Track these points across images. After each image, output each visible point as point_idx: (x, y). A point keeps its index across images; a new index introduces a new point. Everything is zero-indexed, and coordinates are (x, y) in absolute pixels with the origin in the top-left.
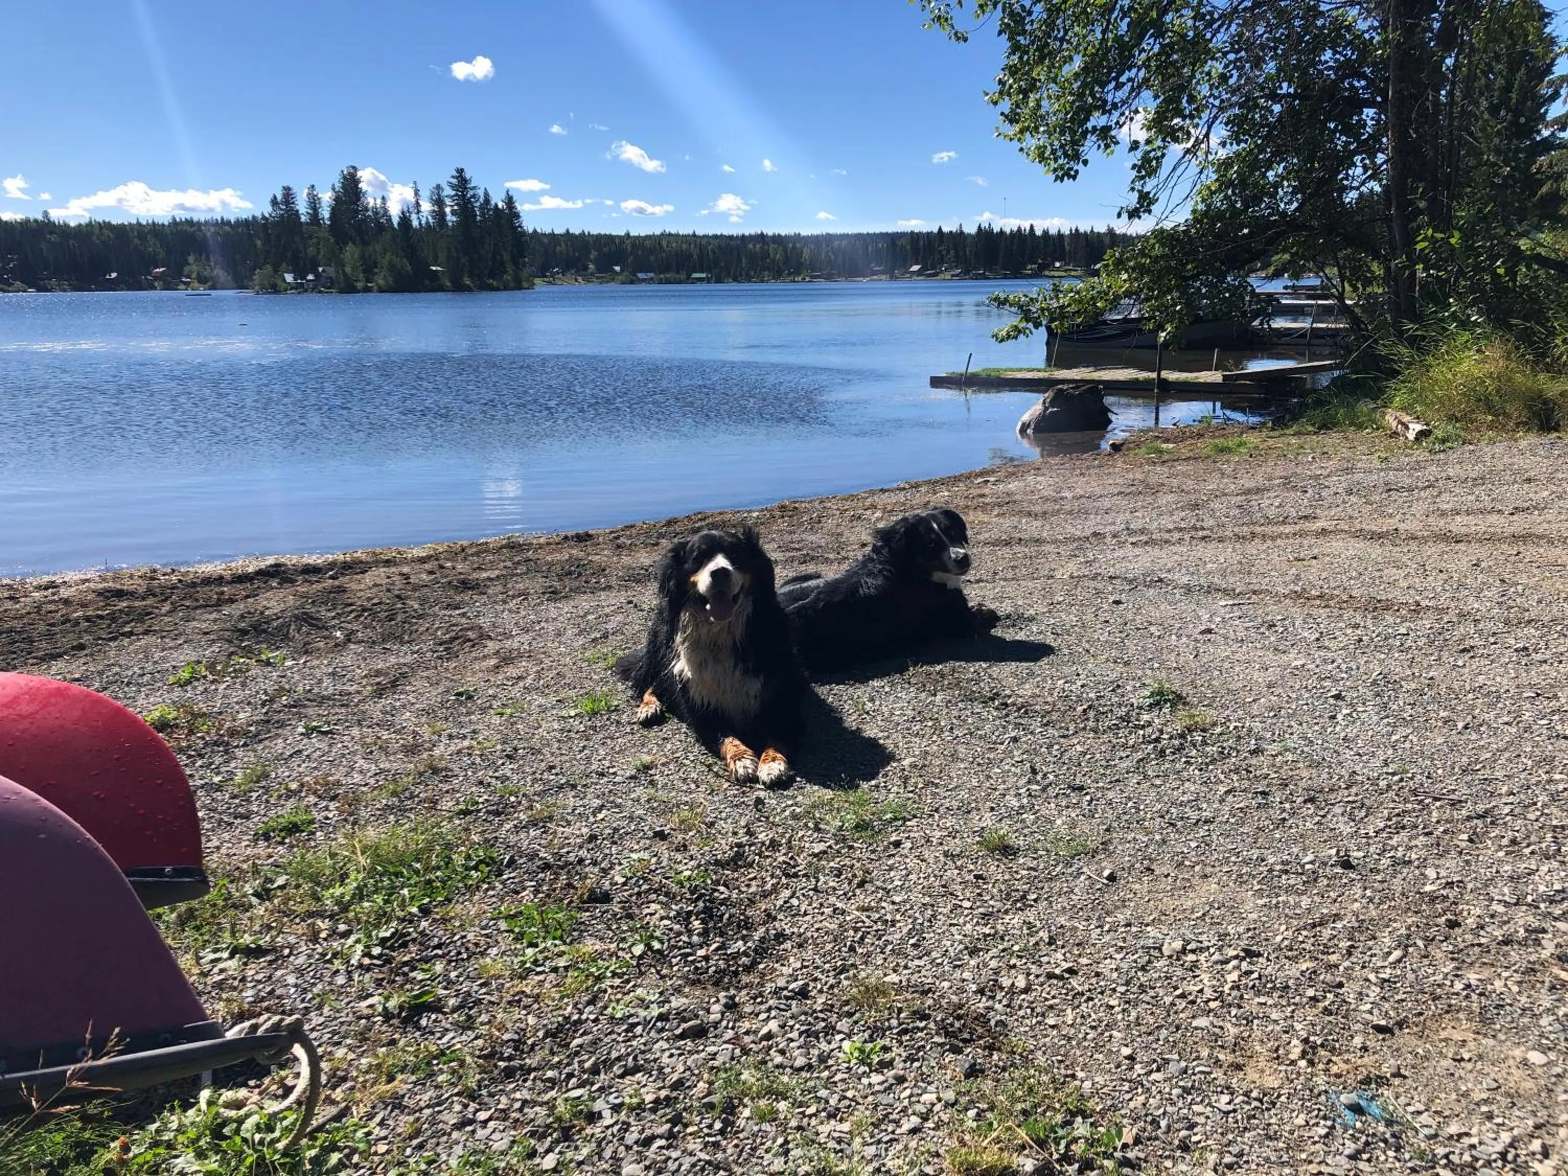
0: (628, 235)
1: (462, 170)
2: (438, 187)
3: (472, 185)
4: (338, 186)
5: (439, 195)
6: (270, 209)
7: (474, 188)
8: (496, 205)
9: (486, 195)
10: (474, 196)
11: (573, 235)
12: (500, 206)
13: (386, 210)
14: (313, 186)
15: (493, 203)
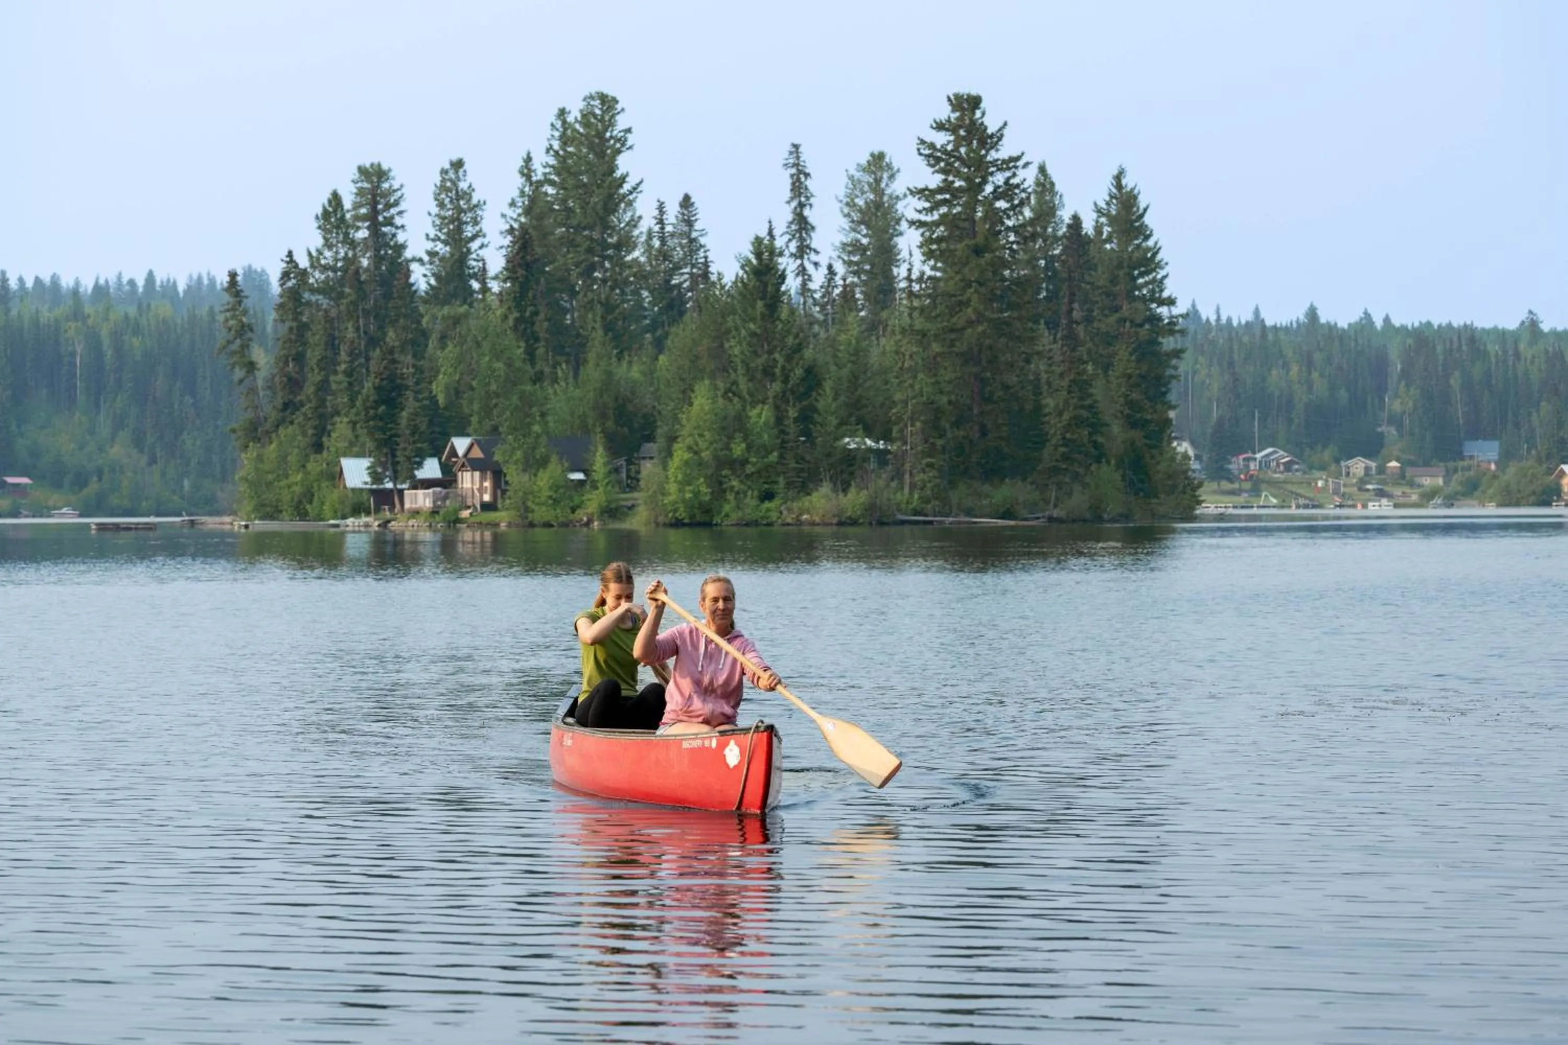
0: (1532, 325)
1: (974, 102)
2: (878, 163)
3: (1003, 152)
4: (542, 163)
5: (876, 187)
6: (316, 240)
7: (1011, 163)
8: (1076, 222)
9: (1045, 185)
10: (1007, 192)
11: (1331, 328)
12: (1088, 227)
13: (693, 246)
14: (458, 165)
15: (1065, 215)
